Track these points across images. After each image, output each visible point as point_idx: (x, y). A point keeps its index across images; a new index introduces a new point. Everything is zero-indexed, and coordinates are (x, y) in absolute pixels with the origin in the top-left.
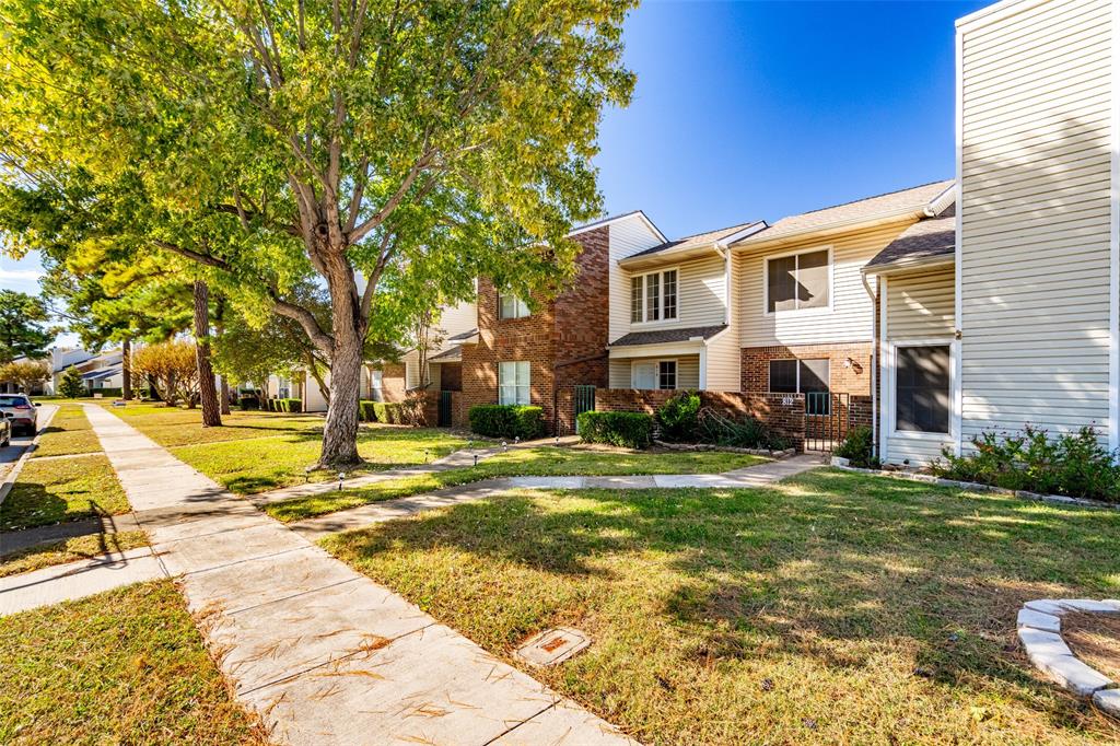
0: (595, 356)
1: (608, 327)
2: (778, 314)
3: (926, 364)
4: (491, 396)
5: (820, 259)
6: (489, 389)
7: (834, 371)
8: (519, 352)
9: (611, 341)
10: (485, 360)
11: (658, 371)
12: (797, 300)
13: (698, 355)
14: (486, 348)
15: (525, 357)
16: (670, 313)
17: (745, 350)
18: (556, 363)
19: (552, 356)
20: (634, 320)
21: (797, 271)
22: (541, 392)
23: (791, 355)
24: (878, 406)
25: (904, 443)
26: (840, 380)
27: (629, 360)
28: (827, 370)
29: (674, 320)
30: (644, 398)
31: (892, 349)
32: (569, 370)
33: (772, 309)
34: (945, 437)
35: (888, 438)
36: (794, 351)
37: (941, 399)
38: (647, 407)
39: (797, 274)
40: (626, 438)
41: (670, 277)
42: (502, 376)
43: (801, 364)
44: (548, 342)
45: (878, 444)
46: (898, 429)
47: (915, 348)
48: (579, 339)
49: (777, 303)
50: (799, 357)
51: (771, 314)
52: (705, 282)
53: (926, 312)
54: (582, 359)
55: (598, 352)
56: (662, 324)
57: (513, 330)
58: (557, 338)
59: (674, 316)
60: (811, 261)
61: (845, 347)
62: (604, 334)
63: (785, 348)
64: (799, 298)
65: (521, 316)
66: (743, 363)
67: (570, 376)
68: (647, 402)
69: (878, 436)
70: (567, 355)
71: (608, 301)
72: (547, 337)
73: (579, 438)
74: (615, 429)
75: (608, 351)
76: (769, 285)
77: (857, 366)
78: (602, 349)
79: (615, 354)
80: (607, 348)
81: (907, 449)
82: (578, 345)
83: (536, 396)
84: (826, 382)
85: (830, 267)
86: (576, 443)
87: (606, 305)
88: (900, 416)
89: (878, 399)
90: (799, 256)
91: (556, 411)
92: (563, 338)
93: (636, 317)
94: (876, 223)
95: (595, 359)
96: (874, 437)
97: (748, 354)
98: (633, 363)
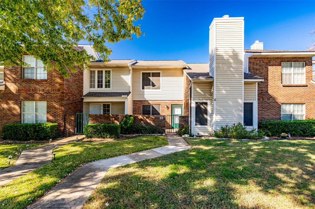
0: (79, 101)
1: (83, 89)
2: (145, 90)
3: (202, 107)
4: (16, 119)
5: (158, 75)
6: (14, 115)
7: (162, 108)
8: (37, 96)
9: (84, 94)
10: (10, 99)
11: (102, 107)
12: (151, 86)
13: (124, 102)
14: (11, 93)
15: (42, 99)
16: (108, 86)
17: (134, 101)
18: (64, 102)
19: (62, 99)
20: (91, 87)
21: (151, 77)
22: (54, 116)
23: (149, 103)
24: (191, 119)
25: (197, 129)
26: (163, 111)
27: (89, 103)
28: (159, 108)
29: (109, 89)
30: (114, 118)
31: (194, 103)
32: (70, 106)
33: (143, 88)
34: (206, 126)
35: (194, 128)
36: (150, 102)
37: (205, 116)
38: (116, 121)
39: (151, 78)
40: (111, 135)
41: (108, 73)
42: (24, 108)
43: (152, 106)
44: (59, 93)
45: (191, 129)
46: (196, 125)
47: (200, 103)
48: (73, 93)
49: (145, 86)
50: (152, 104)
51: (143, 90)
52: (122, 76)
53: (202, 93)
54: (74, 102)
55: (79, 99)
56: (104, 90)
57: (34, 86)
58: (65, 91)
59: (109, 87)
60: (155, 75)
61: (165, 101)
62: (81, 91)
63: (147, 101)
64: (152, 86)
65: (38, 78)
66: (133, 105)
67: (70, 109)
68: (116, 119)
69: (191, 127)
70: (69, 99)
71: (83, 78)
72: (59, 90)
73: (84, 136)
74: (106, 131)
75: (83, 99)
76: (142, 81)
77: (168, 107)
78: (81, 97)
79: (86, 100)
80: (83, 97)
81: (198, 130)
82: (73, 95)
83: (51, 118)
84: (159, 112)
85: (161, 78)
86: (83, 139)
87: (82, 80)
88: (196, 121)
89: (191, 117)
90: (152, 73)
91: (65, 125)
92: (67, 91)
93: (92, 86)
94: (173, 67)
95: (79, 102)
96: (189, 128)
97: (135, 102)
98: (90, 104)
